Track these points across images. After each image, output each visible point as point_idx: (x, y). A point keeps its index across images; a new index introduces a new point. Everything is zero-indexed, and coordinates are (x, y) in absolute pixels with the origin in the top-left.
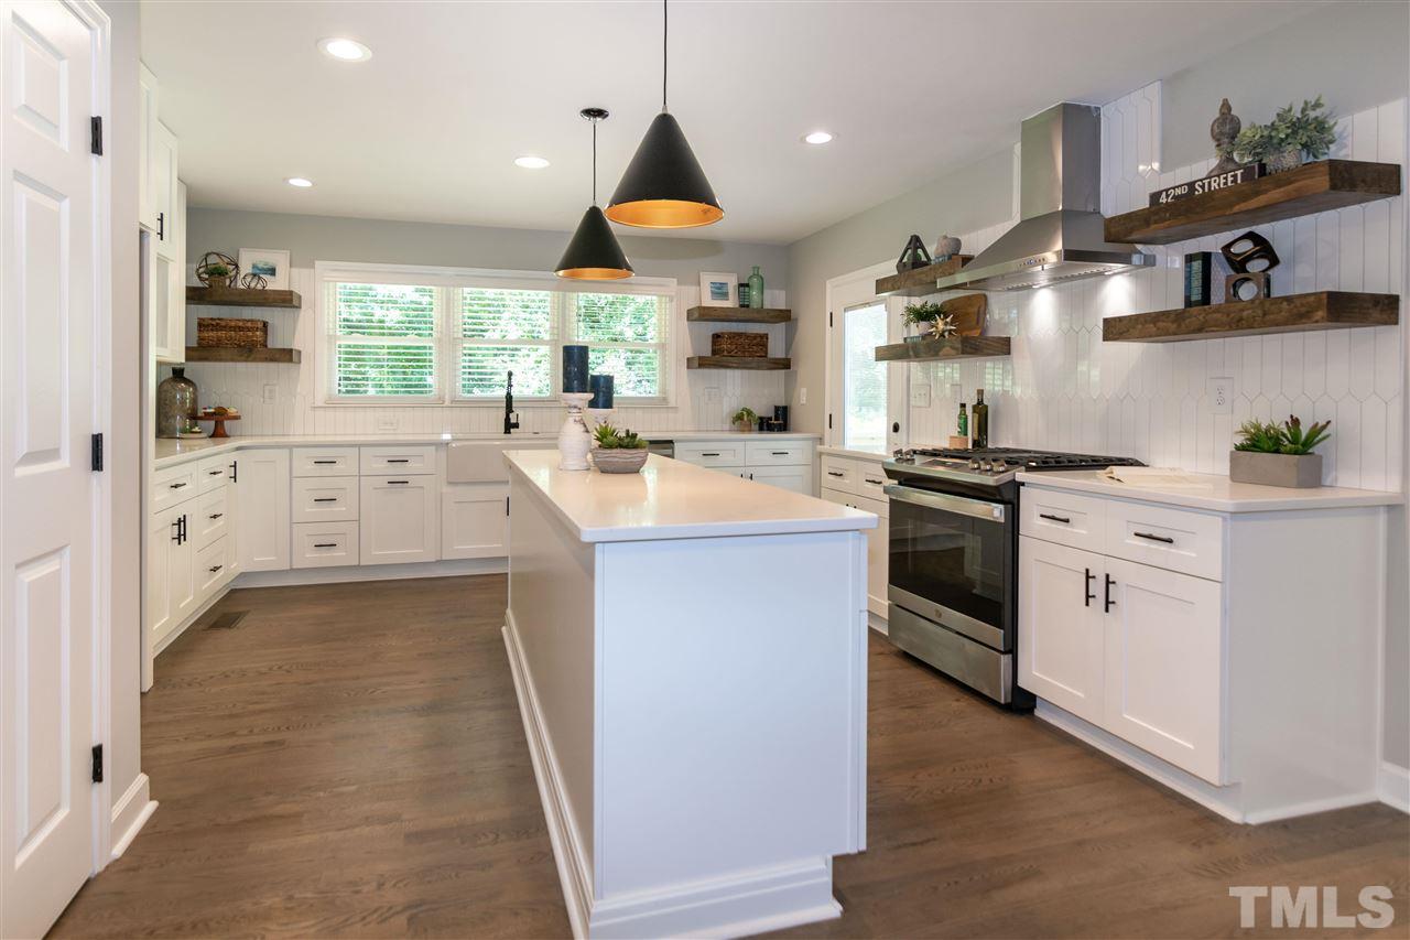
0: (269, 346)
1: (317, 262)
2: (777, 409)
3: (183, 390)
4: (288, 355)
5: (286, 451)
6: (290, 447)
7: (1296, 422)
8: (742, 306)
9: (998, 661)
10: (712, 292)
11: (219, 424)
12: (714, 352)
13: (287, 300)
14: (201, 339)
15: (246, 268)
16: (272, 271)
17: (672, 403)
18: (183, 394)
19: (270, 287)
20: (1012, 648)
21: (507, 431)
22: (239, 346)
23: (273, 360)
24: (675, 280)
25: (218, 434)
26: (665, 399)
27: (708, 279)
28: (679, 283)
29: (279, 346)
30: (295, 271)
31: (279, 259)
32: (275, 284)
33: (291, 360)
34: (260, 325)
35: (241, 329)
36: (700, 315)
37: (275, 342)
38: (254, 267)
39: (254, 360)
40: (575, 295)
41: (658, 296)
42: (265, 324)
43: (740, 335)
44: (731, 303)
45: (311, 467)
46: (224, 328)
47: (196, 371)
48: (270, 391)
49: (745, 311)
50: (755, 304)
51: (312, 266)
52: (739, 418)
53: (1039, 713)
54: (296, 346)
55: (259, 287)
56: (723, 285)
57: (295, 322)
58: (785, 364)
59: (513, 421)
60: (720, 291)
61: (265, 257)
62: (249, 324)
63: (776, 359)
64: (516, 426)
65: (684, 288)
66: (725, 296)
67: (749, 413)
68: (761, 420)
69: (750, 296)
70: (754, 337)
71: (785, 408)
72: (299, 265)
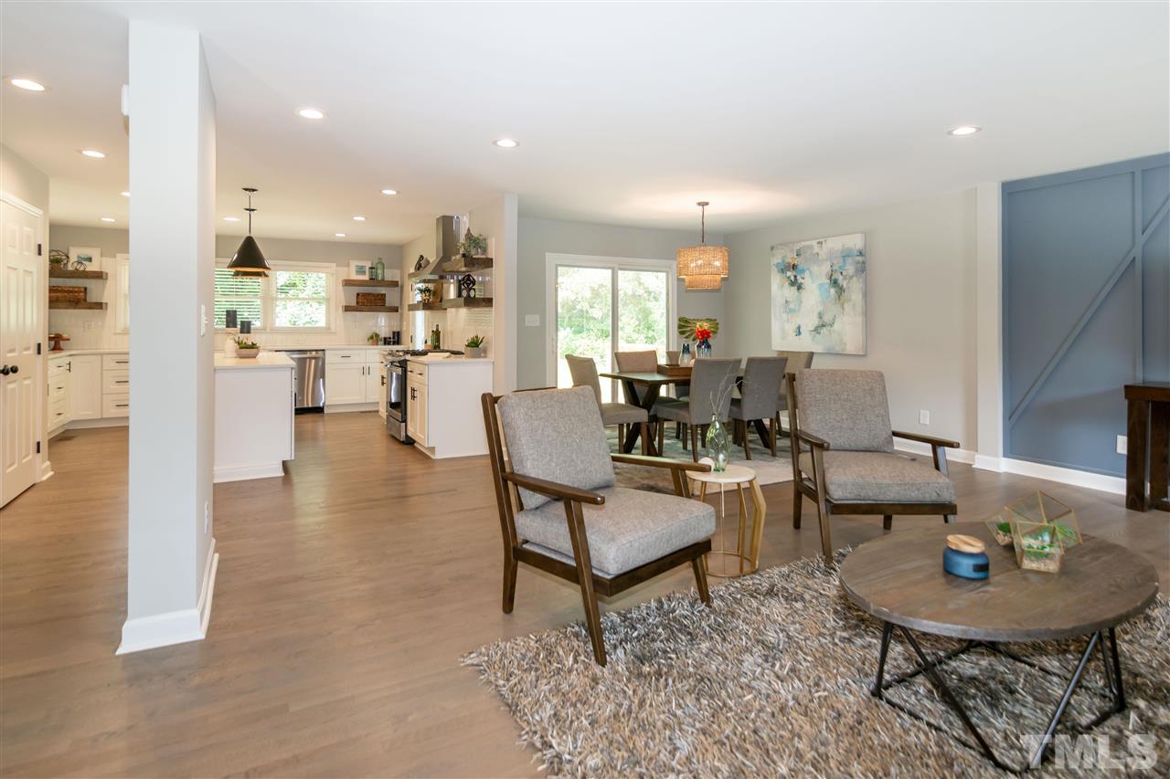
0: (88, 300)
1: (118, 255)
2: (394, 333)
4: (99, 306)
5: (99, 357)
6: (102, 354)
7: (477, 337)
8: (371, 279)
9: (400, 426)
10: (356, 271)
11: (57, 343)
12: (357, 303)
13: (99, 276)
15: (73, 258)
16: (90, 260)
17: (333, 330)
19: (88, 268)
20: (405, 421)
22: (70, 301)
23: (90, 308)
24: (335, 264)
25: (58, 347)
26: (329, 328)
27: (354, 264)
28: (337, 266)
29: (94, 300)
30: (104, 259)
31: (94, 252)
32: (91, 267)
33: (101, 308)
34: (83, 289)
35: (71, 292)
36: (348, 283)
37: (92, 298)
38: (79, 257)
39: (80, 308)
41: (325, 273)
42: (86, 289)
43: (369, 294)
44: (366, 277)
45: (114, 365)
46: (61, 291)
48: (89, 325)
49: (373, 281)
50: (380, 278)
51: (115, 257)
52: (372, 338)
53: (415, 444)
54: (104, 301)
55: (82, 269)
56: (362, 267)
57: (104, 287)
58: (396, 310)
60: (360, 270)
61: (86, 252)
62: (76, 290)
63: (390, 307)
65: (339, 268)
66: (364, 273)
67: (377, 335)
68: (385, 339)
69: (377, 273)
70: (378, 295)
71: (398, 332)
72: (106, 257)
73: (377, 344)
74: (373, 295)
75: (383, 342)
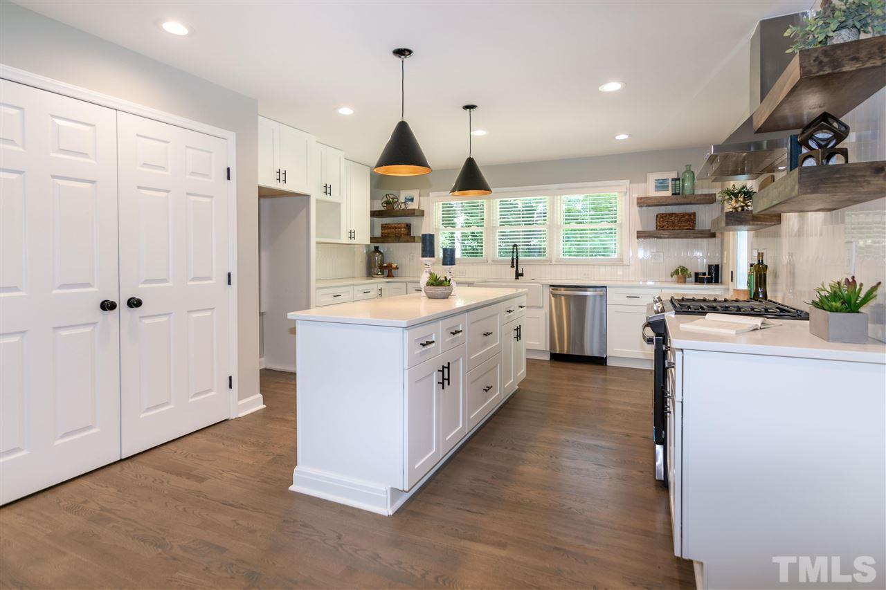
0: (411, 234)
1: (430, 194)
2: (710, 267)
3: (378, 256)
5: (405, 284)
6: (407, 282)
8: (674, 195)
10: (656, 186)
11: (390, 271)
12: (658, 228)
13: (418, 213)
14: (382, 233)
15: (402, 199)
16: (412, 200)
17: (626, 262)
18: (378, 258)
19: (410, 207)
21: (517, 278)
22: (396, 236)
24: (629, 181)
25: (390, 276)
26: (621, 260)
27: (653, 178)
28: (631, 183)
29: (416, 234)
30: (421, 199)
31: (414, 193)
32: (412, 206)
33: (415, 241)
34: (404, 226)
35: (397, 228)
36: (643, 202)
37: (414, 232)
38: (405, 198)
39: (401, 242)
40: (559, 197)
41: (619, 192)
42: (410, 225)
43: (671, 215)
44: (669, 193)
46: (391, 228)
47: (383, 247)
48: (413, 256)
49: (678, 197)
50: (688, 192)
51: (429, 196)
52: (676, 272)
55: (406, 208)
56: (663, 180)
57: (422, 221)
58: (711, 235)
59: (520, 272)
60: (661, 185)
61: (410, 193)
62: (399, 226)
63: (703, 231)
64: (522, 275)
65: (635, 185)
66: (666, 188)
67: (684, 270)
68: (697, 274)
69: (683, 186)
70: (684, 215)
71: (717, 266)
72: (424, 196)
73: (685, 282)
74: (676, 215)
75: (693, 279)
